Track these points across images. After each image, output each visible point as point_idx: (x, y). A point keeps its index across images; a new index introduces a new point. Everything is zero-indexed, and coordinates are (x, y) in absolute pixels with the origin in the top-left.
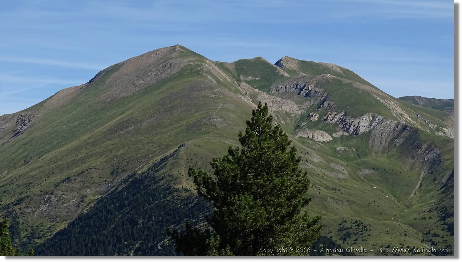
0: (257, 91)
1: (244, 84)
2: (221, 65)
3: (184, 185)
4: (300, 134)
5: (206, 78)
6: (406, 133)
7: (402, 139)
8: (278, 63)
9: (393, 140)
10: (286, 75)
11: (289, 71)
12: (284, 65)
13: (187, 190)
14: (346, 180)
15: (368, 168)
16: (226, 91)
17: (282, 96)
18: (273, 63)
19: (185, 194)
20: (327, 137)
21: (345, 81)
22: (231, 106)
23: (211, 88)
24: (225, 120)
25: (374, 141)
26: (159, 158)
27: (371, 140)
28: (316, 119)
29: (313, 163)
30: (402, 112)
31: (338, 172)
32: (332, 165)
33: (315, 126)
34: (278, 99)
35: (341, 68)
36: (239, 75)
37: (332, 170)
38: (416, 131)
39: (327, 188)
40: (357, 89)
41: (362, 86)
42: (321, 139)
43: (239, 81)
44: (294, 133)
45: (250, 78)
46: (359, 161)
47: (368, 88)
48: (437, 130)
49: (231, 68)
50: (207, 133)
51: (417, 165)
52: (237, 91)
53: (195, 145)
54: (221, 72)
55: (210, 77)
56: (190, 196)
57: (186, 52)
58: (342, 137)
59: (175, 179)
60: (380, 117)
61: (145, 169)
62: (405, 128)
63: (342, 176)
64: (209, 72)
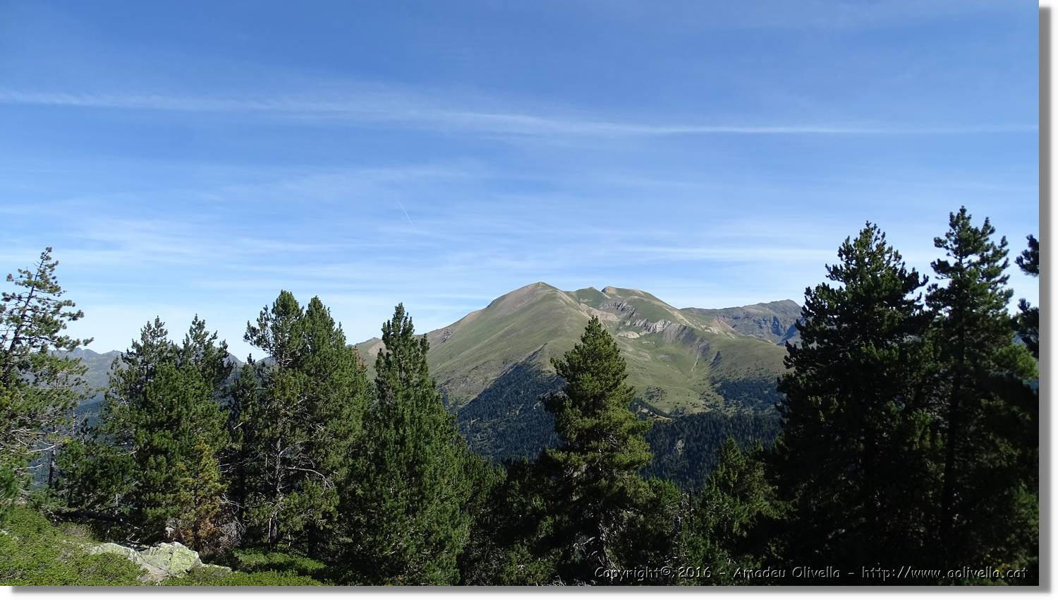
0: (591, 308)
1: (583, 304)
2: (568, 293)
3: (548, 368)
4: (619, 334)
5: (559, 301)
6: (686, 331)
7: (684, 335)
8: (603, 291)
9: (678, 336)
10: (608, 297)
11: (610, 295)
12: (607, 291)
13: (550, 372)
14: (649, 362)
15: (664, 354)
16: (571, 309)
17: (607, 310)
18: (600, 290)
19: (549, 374)
20: (637, 336)
21: (646, 300)
22: (575, 318)
23: (562, 307)
24: (571, 327)
25: (666, 337)
26: (532, 352)
27: (664, 336)
28: (629, 324)
29: (629, 352)
30: (683, 318)
31: (643, 356)
32: (640, 353)
33: (628, 329)
34: (604, 313)
35: (643, 292)
36: (579, 298)
37: (640, 356)
38: (693, 329)
39: (637, 367)
40: (654, 305)
41: (656, 303)
42: (633, 337)
43: (579, 303)
44: (615, 334)
45: (586, 300)
46: (657, 349)
47: (661, 304)
48: (706, 328)
49: (574, 294)
50: (561, 335)
51: (694, 351)
52: (578, 309)
53: (555, 343)
54: (568, 298)
55: (561, 301)
56: (552, 375)
57: (546, 286)
58: (645, 335)
59: (542, 365)
60: (669, 322)
61: (524, 359)
62: (685, 328)
63: (646, 360)
64: (561, 298)
